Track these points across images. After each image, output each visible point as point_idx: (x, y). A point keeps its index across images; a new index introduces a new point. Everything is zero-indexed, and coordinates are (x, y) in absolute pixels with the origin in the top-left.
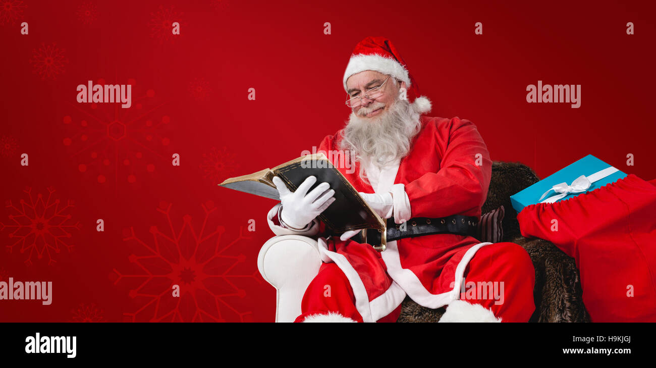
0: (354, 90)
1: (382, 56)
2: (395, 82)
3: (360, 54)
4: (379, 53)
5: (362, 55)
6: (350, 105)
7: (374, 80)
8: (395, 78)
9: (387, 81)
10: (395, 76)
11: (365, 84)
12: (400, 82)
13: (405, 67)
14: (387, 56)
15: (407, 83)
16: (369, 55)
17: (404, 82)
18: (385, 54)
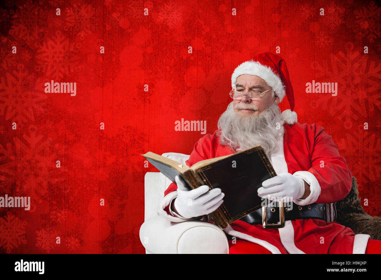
0: (241, 86)
1: (273, 71)
2: (273, 95)
3: (258, 62)
4: (272, 68)
5: (259, 63)
6: (232, 95)
7: (259, 86)
8: (275, 92)
9: (268, 91)
10: (274, 90)
11: (251, 86)
12: (276, 96)
13: (285, 88)
14: (276, 73)
15: (280, 100)
16: (264, 66)
17: (279, 98)
18: (275, 70)
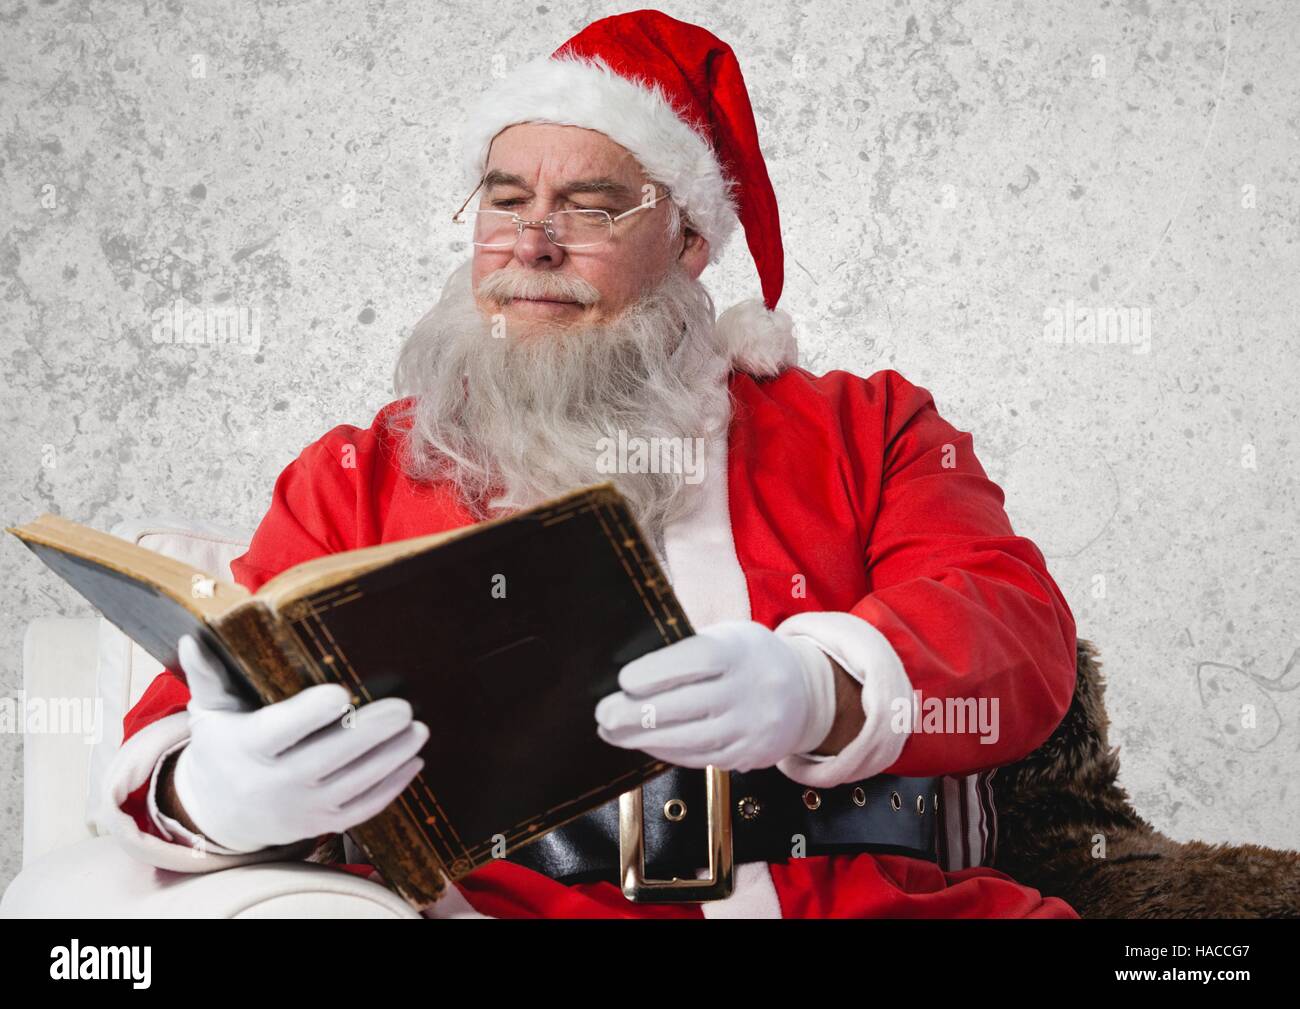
0: (512, 181)
1: (675, 107)
2: (675, 224)
4: (669, 88)
7: (603, 180)
8: (683, 212)
10: (682, 203)
11: (564, 183)
12: (689, 233)
13: (734, 189)
14: (690, 117)
16: (629, 78)
17: (704, 240)
